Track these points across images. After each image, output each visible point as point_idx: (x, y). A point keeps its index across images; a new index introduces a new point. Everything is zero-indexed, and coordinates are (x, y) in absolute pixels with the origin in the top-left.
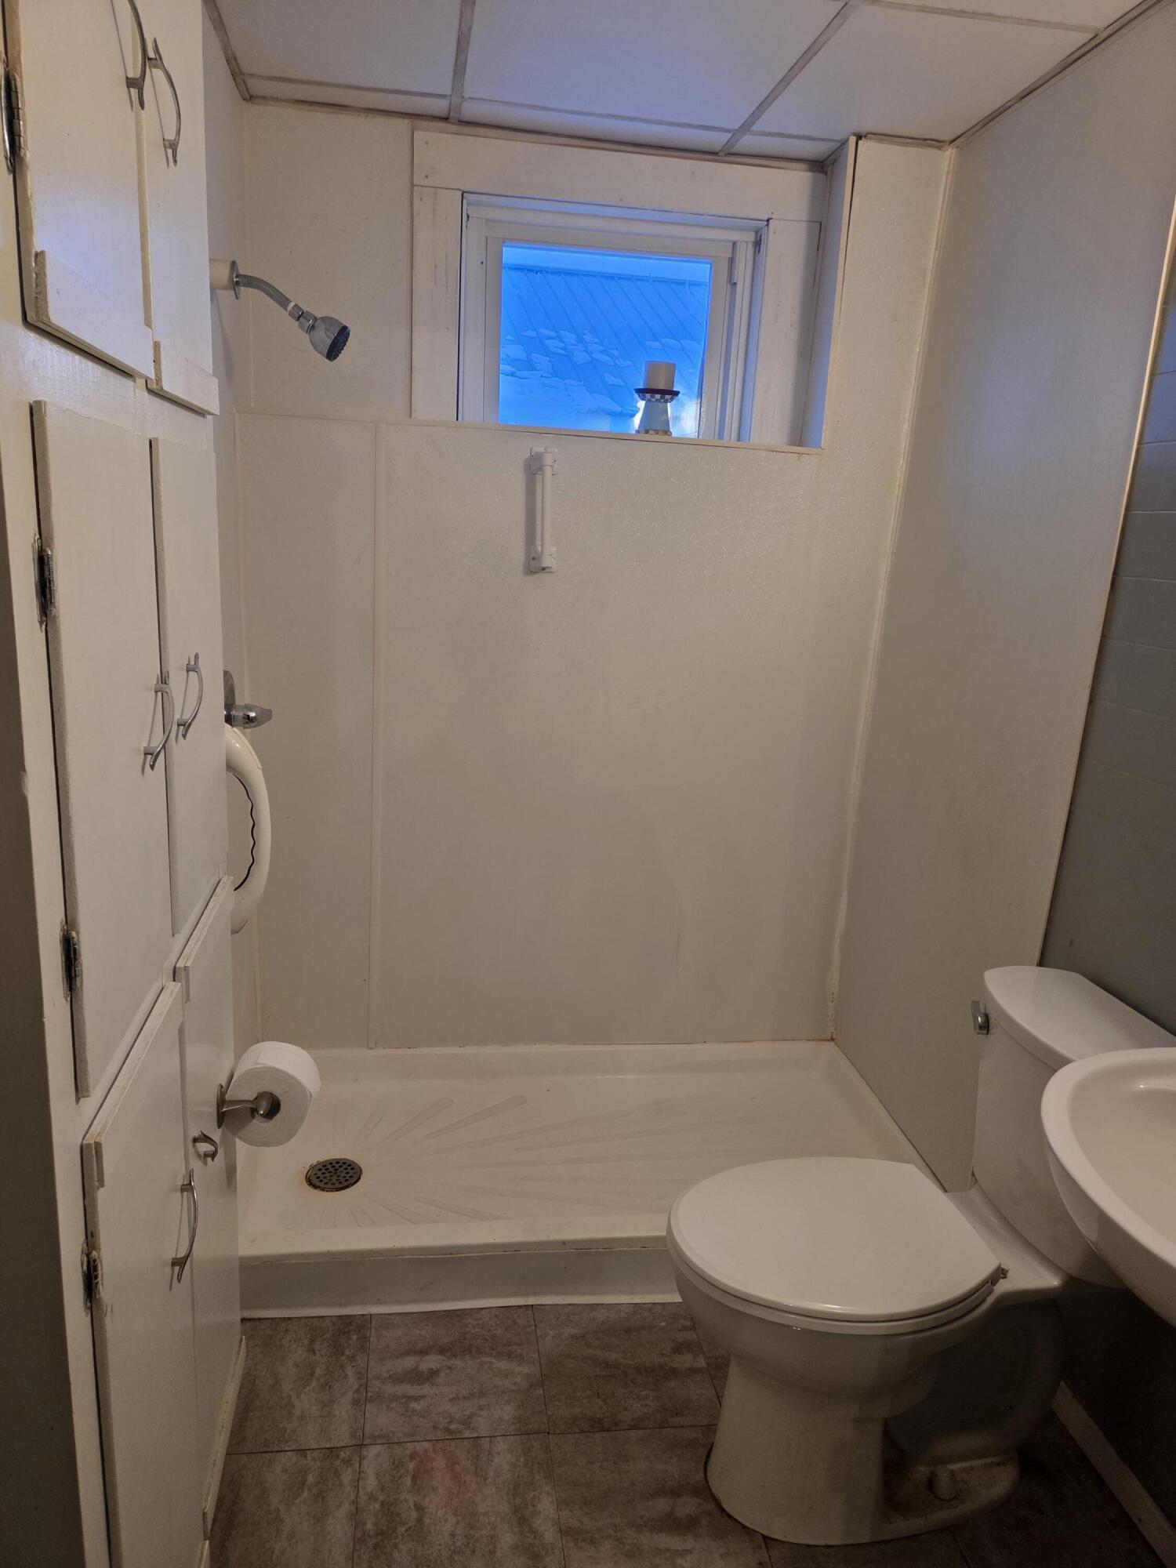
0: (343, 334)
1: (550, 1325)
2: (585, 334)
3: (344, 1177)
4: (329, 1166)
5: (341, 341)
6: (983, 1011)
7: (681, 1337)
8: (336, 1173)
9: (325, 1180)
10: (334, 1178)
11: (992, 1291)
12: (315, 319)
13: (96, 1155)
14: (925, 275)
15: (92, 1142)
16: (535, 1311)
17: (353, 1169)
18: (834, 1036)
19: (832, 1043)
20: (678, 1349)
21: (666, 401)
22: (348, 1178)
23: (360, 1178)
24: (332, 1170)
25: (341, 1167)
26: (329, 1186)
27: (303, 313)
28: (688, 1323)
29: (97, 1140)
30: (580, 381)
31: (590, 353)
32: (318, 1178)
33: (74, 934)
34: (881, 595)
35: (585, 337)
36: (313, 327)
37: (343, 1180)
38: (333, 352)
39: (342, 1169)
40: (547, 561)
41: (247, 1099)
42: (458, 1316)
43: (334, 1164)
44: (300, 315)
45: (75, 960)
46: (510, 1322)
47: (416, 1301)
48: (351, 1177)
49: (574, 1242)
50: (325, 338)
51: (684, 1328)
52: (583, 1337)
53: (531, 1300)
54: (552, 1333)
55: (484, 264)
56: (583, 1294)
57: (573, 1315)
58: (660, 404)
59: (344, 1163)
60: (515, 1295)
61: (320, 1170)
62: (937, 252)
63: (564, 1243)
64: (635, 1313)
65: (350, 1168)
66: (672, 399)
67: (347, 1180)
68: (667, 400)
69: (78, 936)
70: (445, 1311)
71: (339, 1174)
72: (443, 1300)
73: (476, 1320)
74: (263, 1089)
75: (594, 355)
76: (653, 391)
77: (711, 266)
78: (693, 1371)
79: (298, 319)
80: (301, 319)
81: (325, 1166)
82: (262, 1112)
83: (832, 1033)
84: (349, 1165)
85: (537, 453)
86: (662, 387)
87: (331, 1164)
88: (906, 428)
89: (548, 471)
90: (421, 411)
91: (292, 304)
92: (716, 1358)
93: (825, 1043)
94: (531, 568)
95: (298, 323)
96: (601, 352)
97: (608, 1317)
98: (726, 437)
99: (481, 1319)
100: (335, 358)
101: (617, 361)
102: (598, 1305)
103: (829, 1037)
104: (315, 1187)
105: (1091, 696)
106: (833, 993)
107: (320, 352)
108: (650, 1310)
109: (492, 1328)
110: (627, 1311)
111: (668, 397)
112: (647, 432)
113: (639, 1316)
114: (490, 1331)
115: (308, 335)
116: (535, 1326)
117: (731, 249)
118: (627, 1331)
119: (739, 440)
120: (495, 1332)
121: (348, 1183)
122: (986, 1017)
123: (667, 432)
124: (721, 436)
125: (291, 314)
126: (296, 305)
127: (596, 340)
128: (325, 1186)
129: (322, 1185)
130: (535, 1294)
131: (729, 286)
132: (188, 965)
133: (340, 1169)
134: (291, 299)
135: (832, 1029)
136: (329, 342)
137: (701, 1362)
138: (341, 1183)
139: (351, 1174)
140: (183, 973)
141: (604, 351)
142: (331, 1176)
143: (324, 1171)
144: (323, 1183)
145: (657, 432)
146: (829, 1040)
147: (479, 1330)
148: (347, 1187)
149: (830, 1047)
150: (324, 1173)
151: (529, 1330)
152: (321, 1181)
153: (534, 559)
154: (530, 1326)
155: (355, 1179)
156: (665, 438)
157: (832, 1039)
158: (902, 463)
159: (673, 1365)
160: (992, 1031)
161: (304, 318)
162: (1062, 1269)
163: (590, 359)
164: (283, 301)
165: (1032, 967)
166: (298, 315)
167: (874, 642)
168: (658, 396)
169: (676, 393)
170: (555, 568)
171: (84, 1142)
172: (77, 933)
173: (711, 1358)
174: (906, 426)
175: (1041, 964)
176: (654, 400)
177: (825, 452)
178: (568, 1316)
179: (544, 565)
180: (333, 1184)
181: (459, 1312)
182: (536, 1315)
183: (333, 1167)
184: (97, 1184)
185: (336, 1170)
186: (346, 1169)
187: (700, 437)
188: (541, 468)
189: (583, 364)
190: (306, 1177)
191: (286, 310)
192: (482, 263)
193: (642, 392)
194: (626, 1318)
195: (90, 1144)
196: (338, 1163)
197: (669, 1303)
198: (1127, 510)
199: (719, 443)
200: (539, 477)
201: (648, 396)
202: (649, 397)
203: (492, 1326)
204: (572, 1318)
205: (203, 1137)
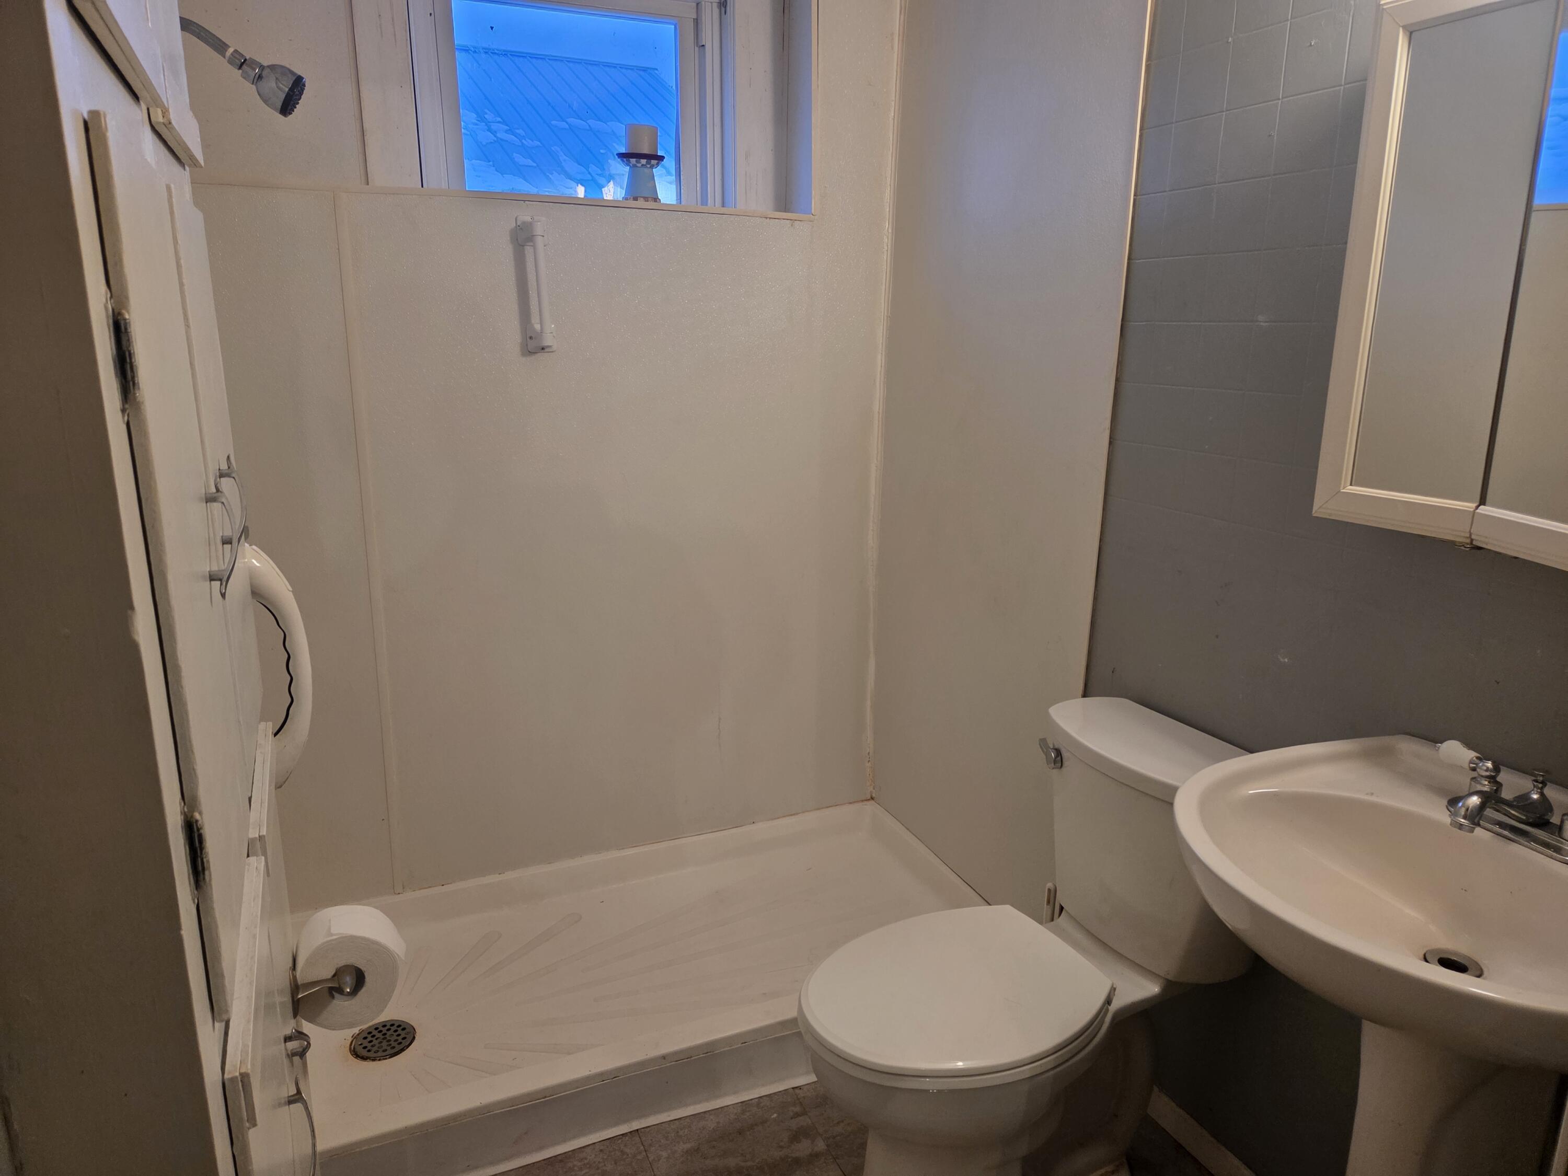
0: (298, 85)
1: (660, 1146)
2: (486, 114)
3: (396, 1041)
4: (375, 1032)
5: (297, 93)
6: (1051, 746)
7: (794, 1124)
8: (385, 1038)
9: (375, 1049)
10: (385, 1044)
11: (1107, 1010)
12: (262, 68)
13: (243, 1090)
14: (893, 39)
15: (237, 1074)
16: (641, 1134)
17: (404, 1029)
18: (874, 795)
19: (872, 802)
20: (795, 1137)
21: (652, 167)
22: (400, 1040)
23: (414, 1038)
24: (378, 1035)
25: (389, 1030)
26: (380, 1054)
27: (245, 60)
28: (797, 1109)
29: (243, 1071)
30: (489, 161)
31: (494, 133)
32: (365, 1048)
33: (197, 816)
34: (880, 359)
35: (486, 116)
36: (260, 77)
37: (393, 1044)
38: (287, 107)
39: (391, 1032)
40: (548, 341)
41: (324, 978)
42: (561, 1161)
43: (381, 1028)
44: (242, 63)
45: (202, 848)
46: (618, 1154)
47: (508, 1158)
48: (404, 1038)
49: (675, 1053)
50: (278, 89)
51: (797, 1115)
52: (697, 1150)
53: (636, 1125)
54: (664, 1154)
55: (433, 15)
56: (686, 1105)
57: (681, 1130)
58: (646, 170)
59: (392, 1025)
60: (616, 1124)
61: (365, 1038)
62: (902, 17)
63: (664, 1057)
64: (743, 1112)
65: (399, 1029)
66: (658, 164)
67: (400, 1043)
68: (653, 165)
69: (202, 818)
70: (544, 1160)
71: (388, 1038)
72: (541, 1148)
73: (581, 1160)
74: (342, 963)
75: (498, 135)
76: (639, 156)
77: (675, 27)
78: (815, 1156)
79: (240, 67)
80: (244, 67)
81: (370, 1033)
82: (348, 990)
83: (871, 792)
84: (399, 1026)
85: (524, 223)
86: (646, 151)
87: (376, 1029)
88: (888, 195)
89: (540, 241)
90: (379, 177)
91: (231, 50)
92: (834, 1138)
93: (866, 803)
94: (529, 349)
95: (241, 71)
96: (506, 131)
97: (718, 1123)
98: (710, 201)
99: (586, 1159)
100: (290, 114)
101: (523, 141)
102: (705, 1112)
103: (869, 797)
104: (364, 1058)
105: (1110, 438)
106: (869, 753)
107: (271, 106)
108: (758, 1105)
109: (600, 1165)
110: (736, 1111)
111: (654, 162)
112: (636, 199)
113: (748, 1114)
114: (598, 1169)
115: (254, 87)
116: (645, 1151)
117: (695, 10)
118: (740, 1132)
119: (723, 206)
120: (605, 1168)
121: (401, 1046)
122: (1058, 752)
123: (656, 200)
124: (704, 202)
125: (230, 62)
126: (236, 51)
127: (499, 119)
128: (375, 1055)
129: (371, 1054)
130: (638, 1117)
131: (697, 49)
132: (264, 832)
133: (389, 1033)
134: (230, 45)
135: (871, 789)
136: (282, 96)
137: (821, 1145)
138: (394, 1047)
139: (403, 1036)
140: (258, 844)
141: (509, 130)
142: (381, 1042)
143: (370, 1039)
144: (372, 1052)
145: (646, 199)
146: (869, 800)
147: (587, 1171)
148: (402, 1050)
149: (870, 807)
150: (371, 1042)
151: (639, 1157)
152: (369, 1051)
153: (531, 338)
154: (640, 1153)
155: (405, 1043)
156: (651, 204)
157: (872, 798)
158: (887, 226)
159: (794, 1155)
160: (1066, 763)
161: (247, 64)
162: (1159, 976)
163: (495, 139)
164: (219, 46)
165: (1079, 699)
166: (240, 63)
167: (877, 406)
168: (644, 161)
169: (661, 158)
170: (554, 348)
171: (226, 1076)
172: (200, 813)
173: (829, 1138)
174: (888, 191)
175: (1085, 695)
176: (639, 165)
177: (816, 217)
178: (678, 1132)
179: (546, 343)
180: (385, 1051)
181: (560, 1158)
182: (643, 1139)
183: (380, 1031)
184: (247, 1125)
185: (385, 1034)
186: (396, 1031)
187: (683, 203)
188: (531, 239)
189: (487, 144)
190: (350, 1049)
191: (224, 57)
192: (431, 14)
193: (625, 157)
194: (736, 1119)
195: (236, 1077)
196: (384, 1026)
197: (775, 1094)
198: (1129, 259)
199: (704, 209)
200: (529, 250)
201: (633, 161)
202: (635, 163)
203: (599, 1162)
204: (681, 1133)
205: (297, 1034)
